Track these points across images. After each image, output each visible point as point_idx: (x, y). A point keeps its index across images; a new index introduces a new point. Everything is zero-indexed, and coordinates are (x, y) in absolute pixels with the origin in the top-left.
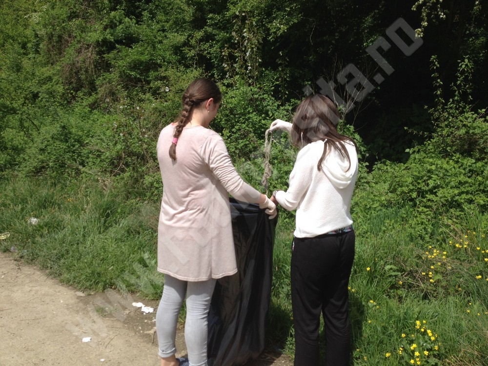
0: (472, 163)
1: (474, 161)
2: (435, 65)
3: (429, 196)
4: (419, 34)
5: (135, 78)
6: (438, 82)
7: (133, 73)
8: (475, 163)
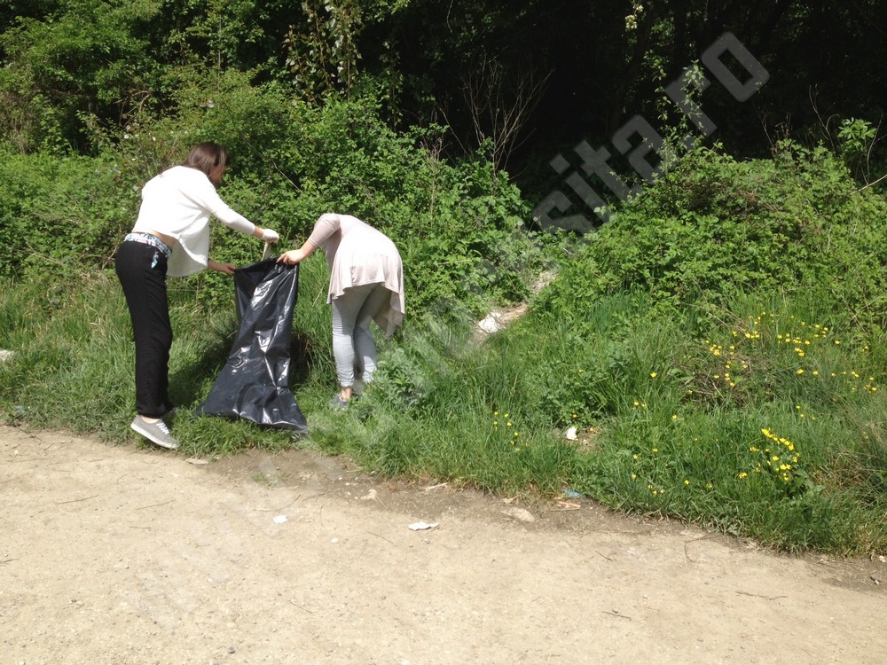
0: (715, 223)
1: (717, 220)
2: (660, 75)
3: (669, 274)
4: (631, 24)
5: (65, 80)
6: (664, 101)
7: (60, 73)
8: (718, 223)
